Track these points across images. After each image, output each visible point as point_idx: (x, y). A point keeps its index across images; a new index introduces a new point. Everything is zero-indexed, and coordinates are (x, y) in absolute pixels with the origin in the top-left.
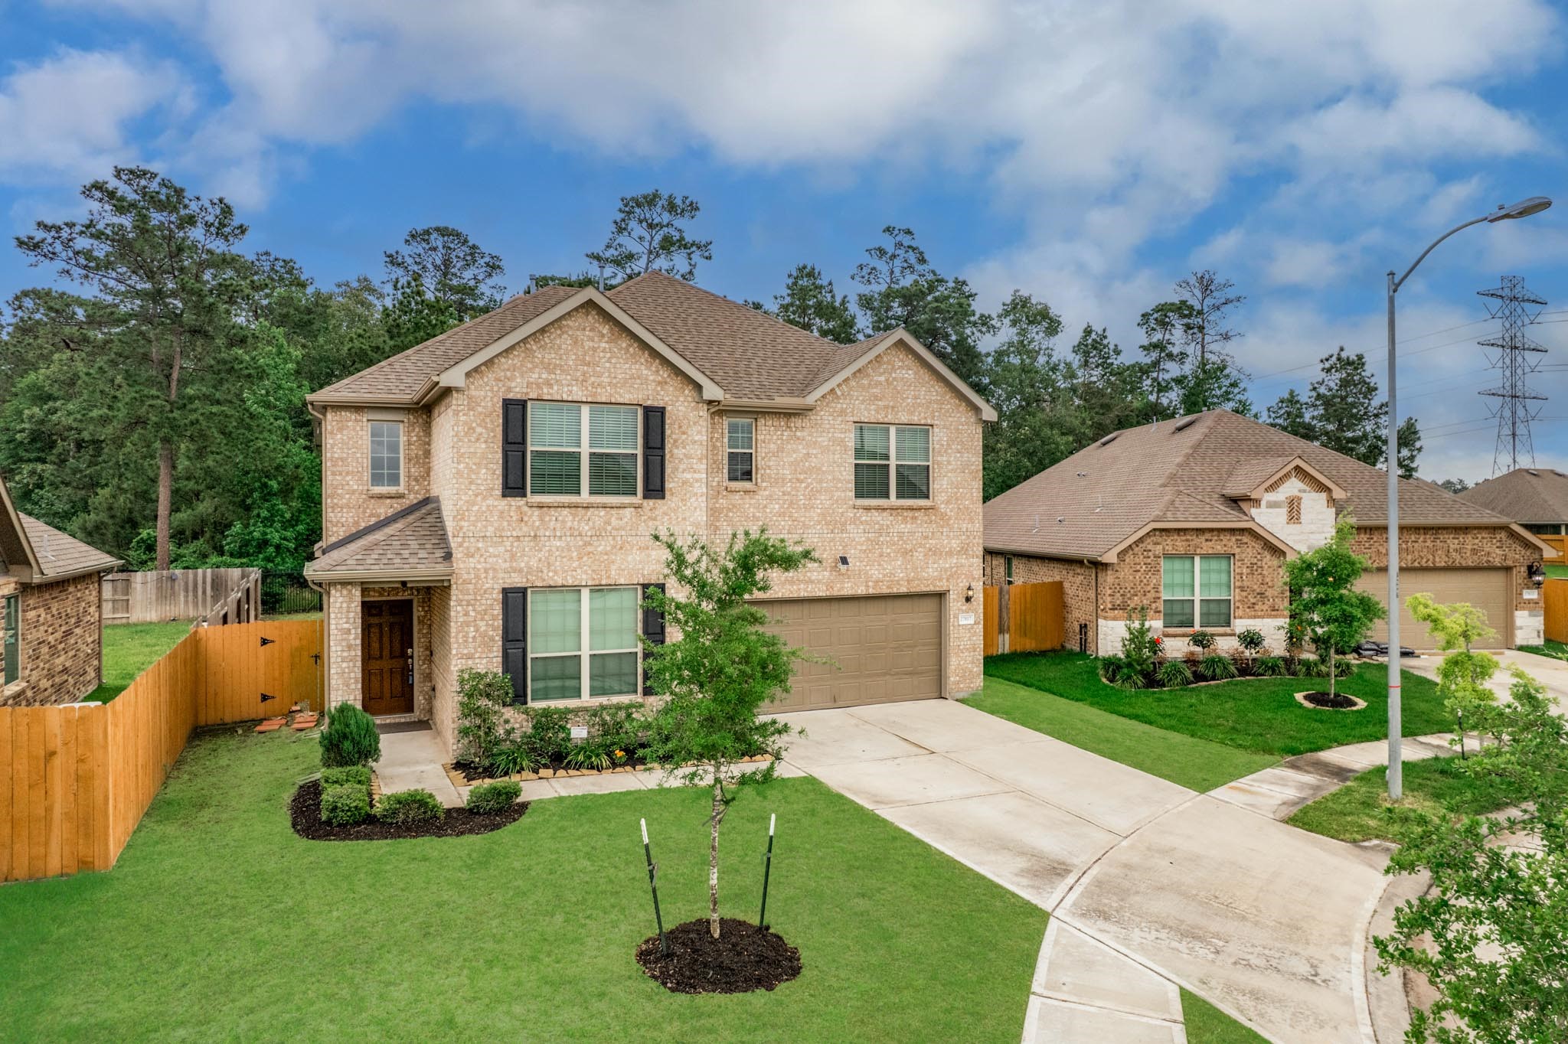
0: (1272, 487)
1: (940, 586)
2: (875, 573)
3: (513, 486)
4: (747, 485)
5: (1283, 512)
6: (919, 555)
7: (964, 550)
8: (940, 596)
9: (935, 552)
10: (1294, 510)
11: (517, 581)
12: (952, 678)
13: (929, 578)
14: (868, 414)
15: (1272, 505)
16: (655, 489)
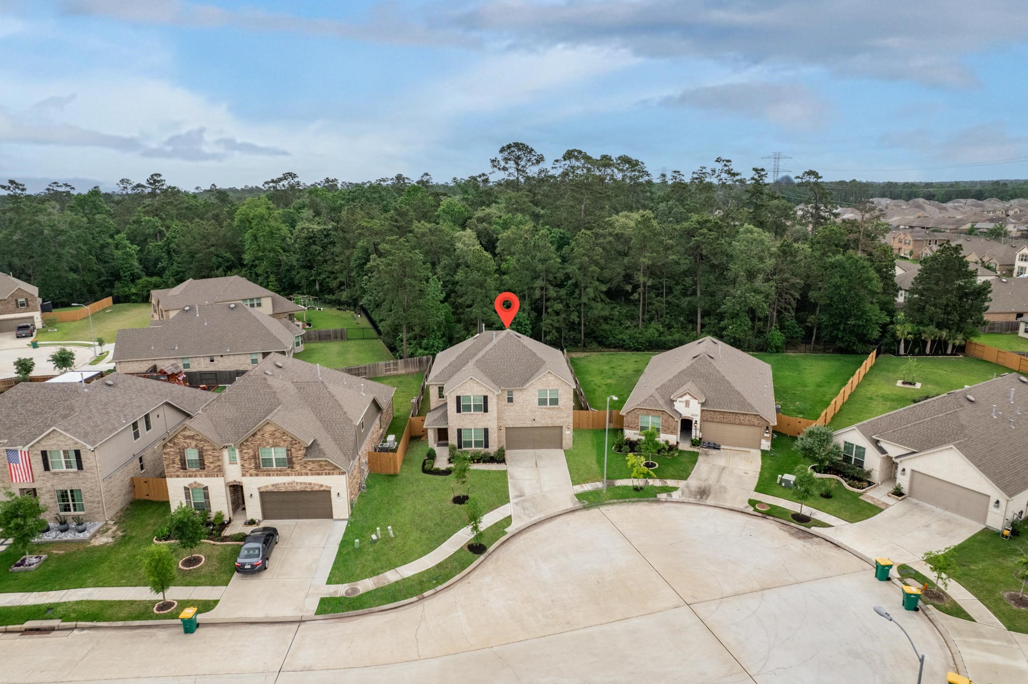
0: (681, 397)
1: (561, 425)
2: (543, 422)
3: (459, 411)
4: (511, 404)
5: (684, 404)
6: (555, 418)
7: (568, 417)
8: (561, 427)
9: (559, 418)
10: (687, 404)
11: (460, 427)
12: (564, 445)
13: (558, 423)
14: (541, 388)
15: (680, 402)
16: (486, 410)
